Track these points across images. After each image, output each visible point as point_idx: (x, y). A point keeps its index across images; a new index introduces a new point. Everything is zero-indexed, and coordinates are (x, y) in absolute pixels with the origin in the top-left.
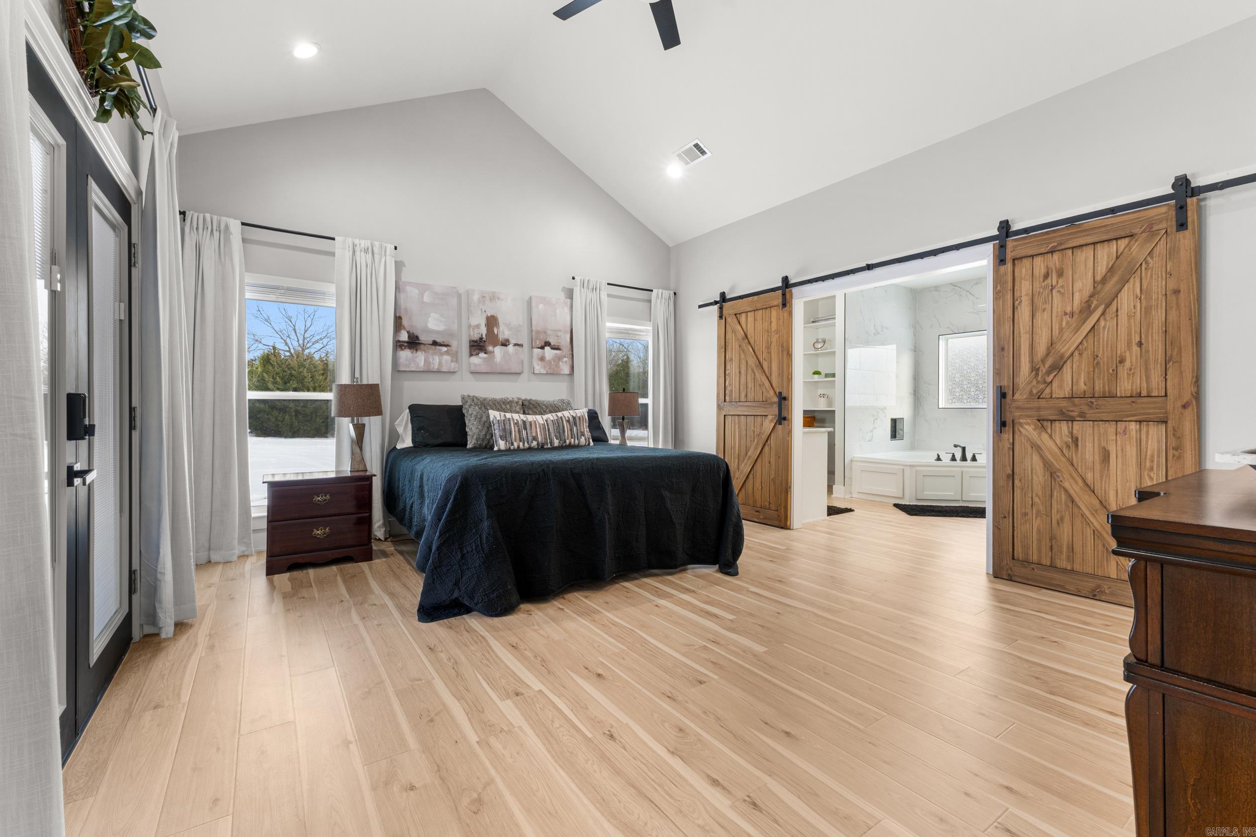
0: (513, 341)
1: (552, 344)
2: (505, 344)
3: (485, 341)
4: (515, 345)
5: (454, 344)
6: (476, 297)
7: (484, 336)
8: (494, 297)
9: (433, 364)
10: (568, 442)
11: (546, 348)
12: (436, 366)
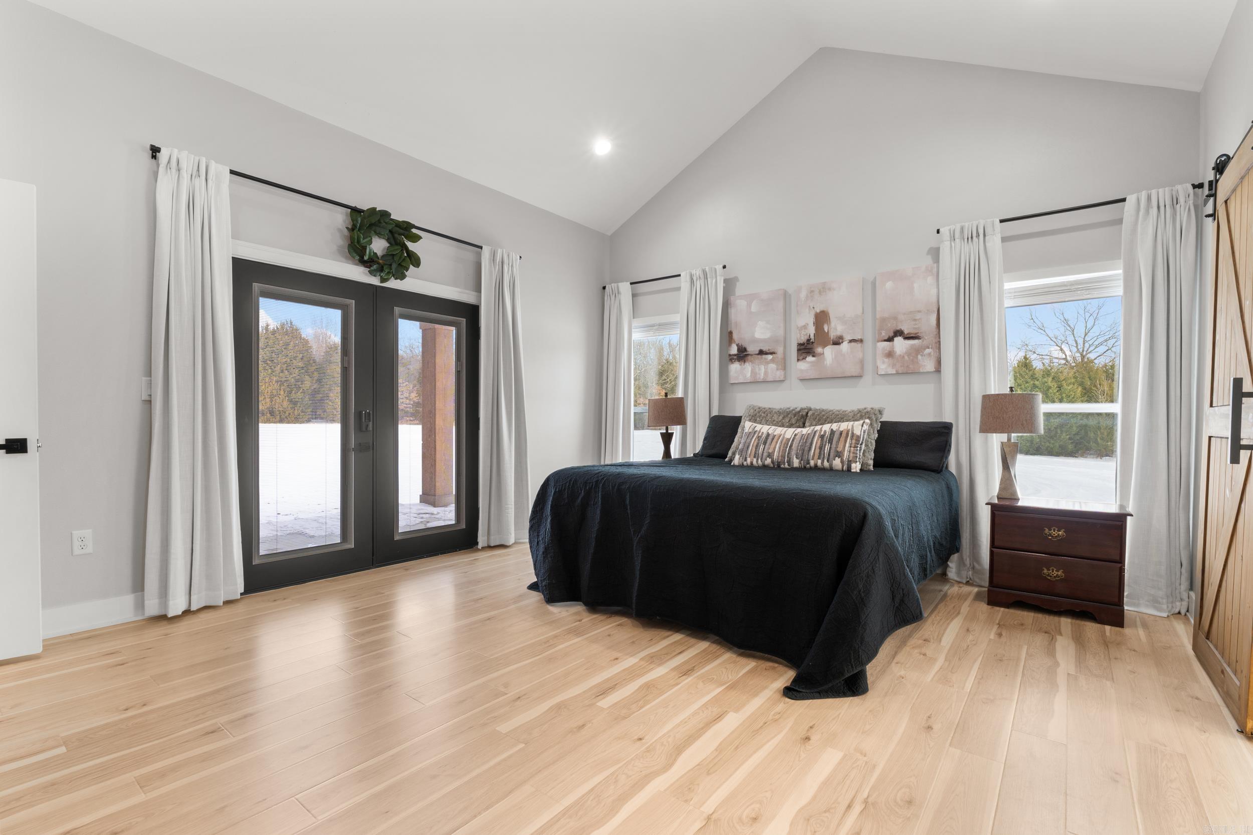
0: (847, 337)
1: (906, 332)
2: (837, 342)
3: (813, 343)
4: (851, 341)
5: (780, 350)
6: (803, 295)
7: (812, 337)
8: (824, 289)
9: (759, 374)
10: (812, 463)
11: (896, 339)
12: (761, 376)
